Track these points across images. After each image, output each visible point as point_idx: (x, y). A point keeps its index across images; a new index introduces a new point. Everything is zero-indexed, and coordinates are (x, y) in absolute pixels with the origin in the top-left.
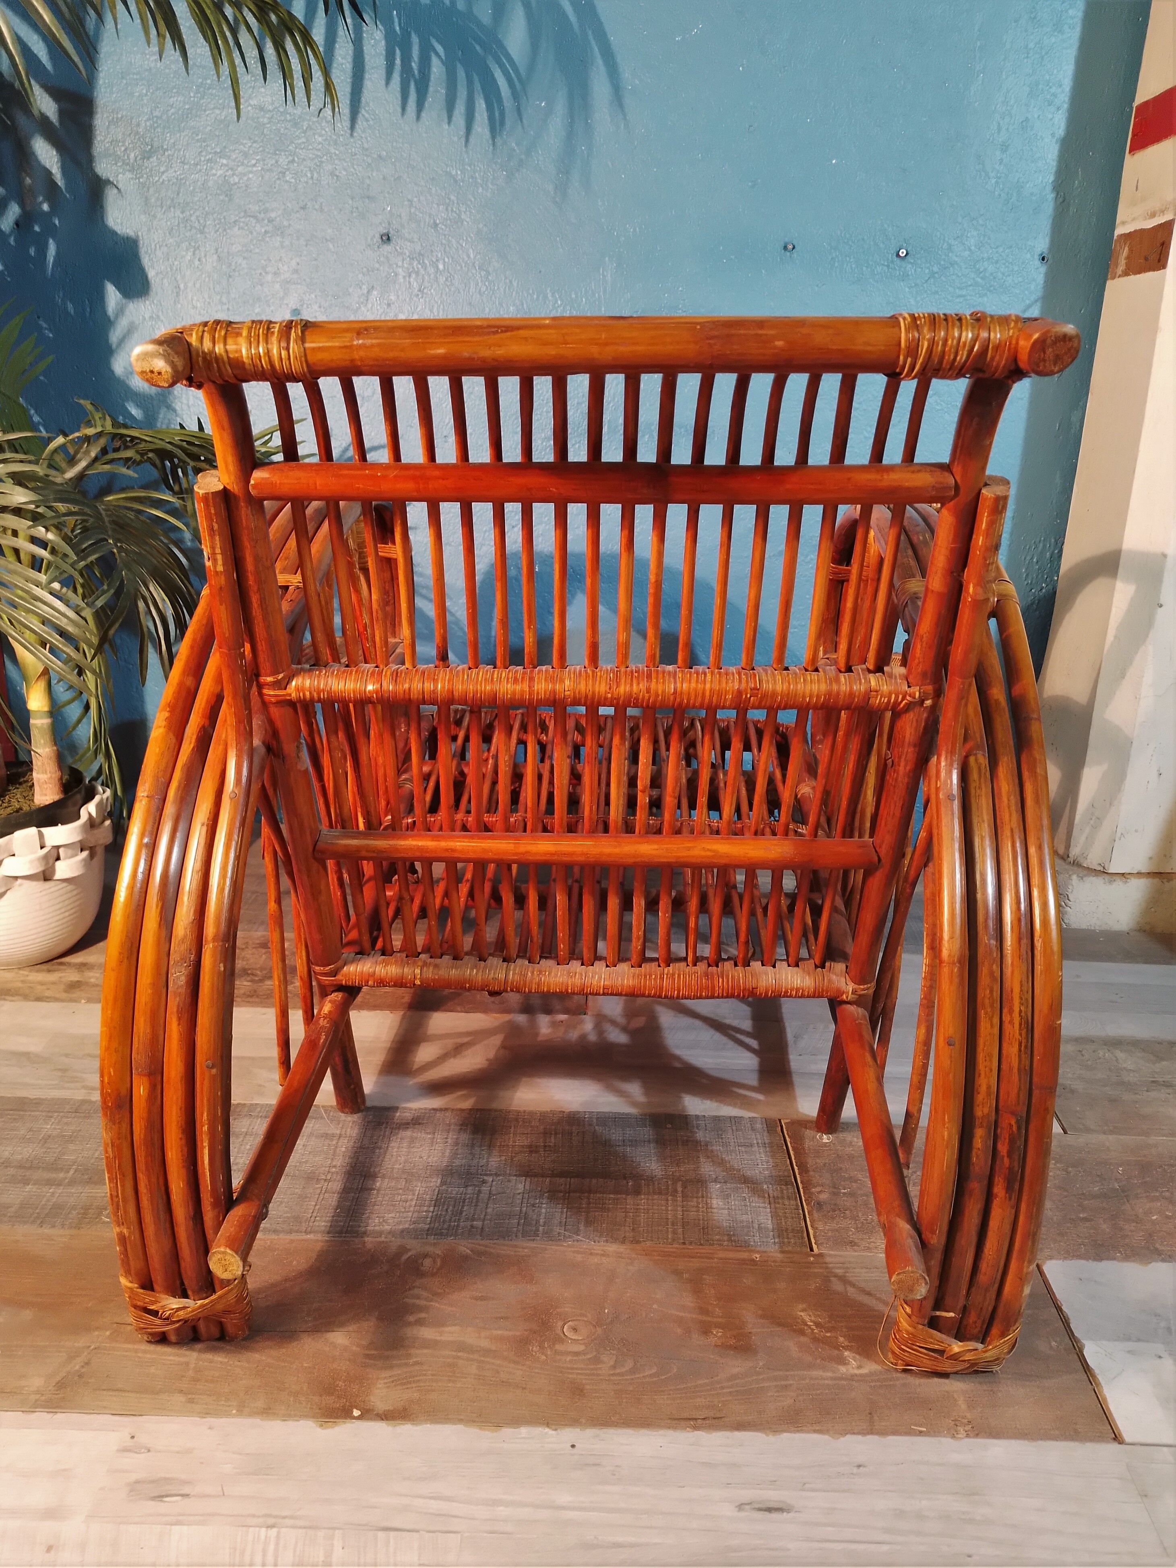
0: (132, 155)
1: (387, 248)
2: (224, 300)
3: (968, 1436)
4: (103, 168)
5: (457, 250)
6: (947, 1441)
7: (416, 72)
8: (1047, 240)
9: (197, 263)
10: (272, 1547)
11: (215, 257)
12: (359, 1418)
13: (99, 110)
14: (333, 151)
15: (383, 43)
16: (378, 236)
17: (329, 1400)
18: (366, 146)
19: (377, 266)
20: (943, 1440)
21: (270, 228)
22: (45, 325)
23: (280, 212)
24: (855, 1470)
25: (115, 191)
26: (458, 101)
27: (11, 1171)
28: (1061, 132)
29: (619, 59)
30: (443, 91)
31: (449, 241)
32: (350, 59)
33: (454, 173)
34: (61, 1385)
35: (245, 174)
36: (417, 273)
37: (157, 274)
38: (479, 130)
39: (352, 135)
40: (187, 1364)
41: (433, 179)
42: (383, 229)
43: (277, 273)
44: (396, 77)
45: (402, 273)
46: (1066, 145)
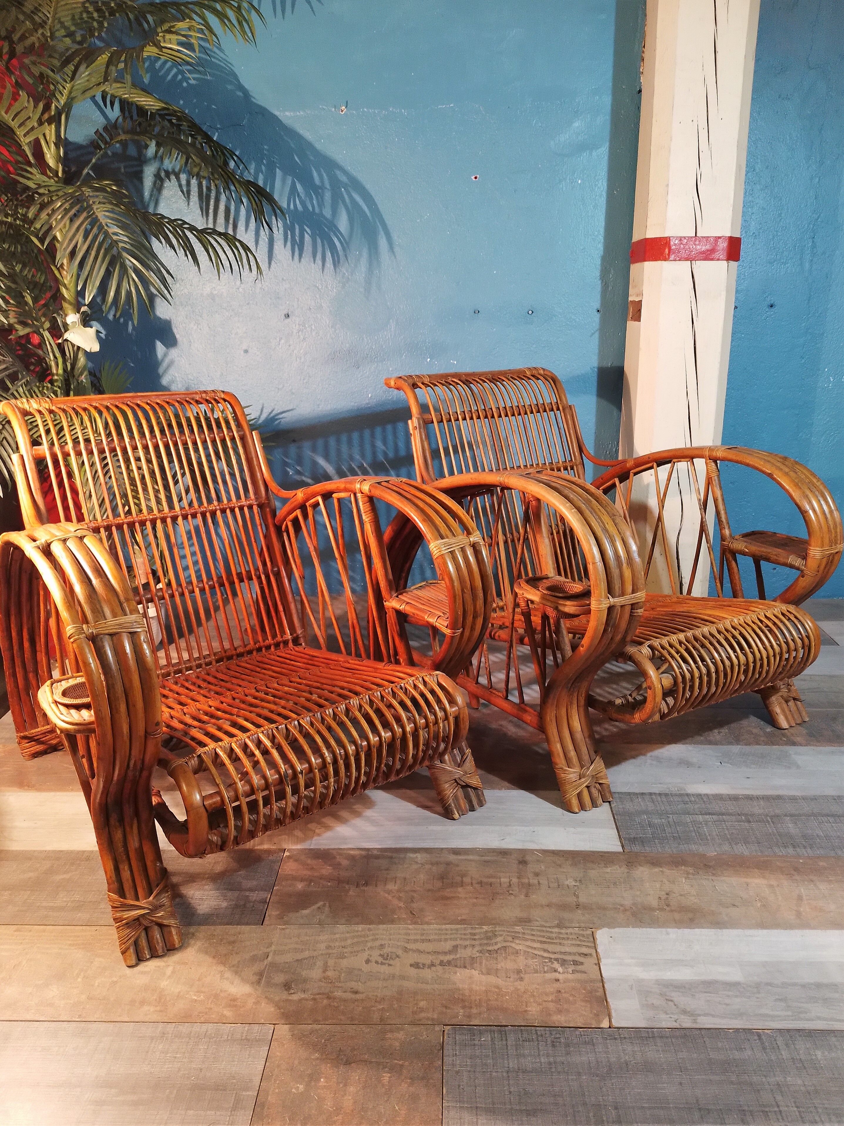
1: (288, 320)
5: (321, 319)
7: (298, 241)
8: (599, 302)
9: (199, 330)
11: (208, 327)
15: (282, 229)
16: (283, 315)
19: (283, 328)
21: (233, 313)
22: (129, 361)
23: (237, 306)
25: (160, 299)
26: (318, 253)
28: (601, 253)
29: (391, 231)
30: (311, 249)
31: (317, 316)
33: (317, 285)
36: (302, 331)
37: (180, 336)
38: (328, 265)
41: (308, 288)
42: (285, 312)
43: (236, 334)
44: (289, 244)
45: (295, 331)
46: (604, 259)
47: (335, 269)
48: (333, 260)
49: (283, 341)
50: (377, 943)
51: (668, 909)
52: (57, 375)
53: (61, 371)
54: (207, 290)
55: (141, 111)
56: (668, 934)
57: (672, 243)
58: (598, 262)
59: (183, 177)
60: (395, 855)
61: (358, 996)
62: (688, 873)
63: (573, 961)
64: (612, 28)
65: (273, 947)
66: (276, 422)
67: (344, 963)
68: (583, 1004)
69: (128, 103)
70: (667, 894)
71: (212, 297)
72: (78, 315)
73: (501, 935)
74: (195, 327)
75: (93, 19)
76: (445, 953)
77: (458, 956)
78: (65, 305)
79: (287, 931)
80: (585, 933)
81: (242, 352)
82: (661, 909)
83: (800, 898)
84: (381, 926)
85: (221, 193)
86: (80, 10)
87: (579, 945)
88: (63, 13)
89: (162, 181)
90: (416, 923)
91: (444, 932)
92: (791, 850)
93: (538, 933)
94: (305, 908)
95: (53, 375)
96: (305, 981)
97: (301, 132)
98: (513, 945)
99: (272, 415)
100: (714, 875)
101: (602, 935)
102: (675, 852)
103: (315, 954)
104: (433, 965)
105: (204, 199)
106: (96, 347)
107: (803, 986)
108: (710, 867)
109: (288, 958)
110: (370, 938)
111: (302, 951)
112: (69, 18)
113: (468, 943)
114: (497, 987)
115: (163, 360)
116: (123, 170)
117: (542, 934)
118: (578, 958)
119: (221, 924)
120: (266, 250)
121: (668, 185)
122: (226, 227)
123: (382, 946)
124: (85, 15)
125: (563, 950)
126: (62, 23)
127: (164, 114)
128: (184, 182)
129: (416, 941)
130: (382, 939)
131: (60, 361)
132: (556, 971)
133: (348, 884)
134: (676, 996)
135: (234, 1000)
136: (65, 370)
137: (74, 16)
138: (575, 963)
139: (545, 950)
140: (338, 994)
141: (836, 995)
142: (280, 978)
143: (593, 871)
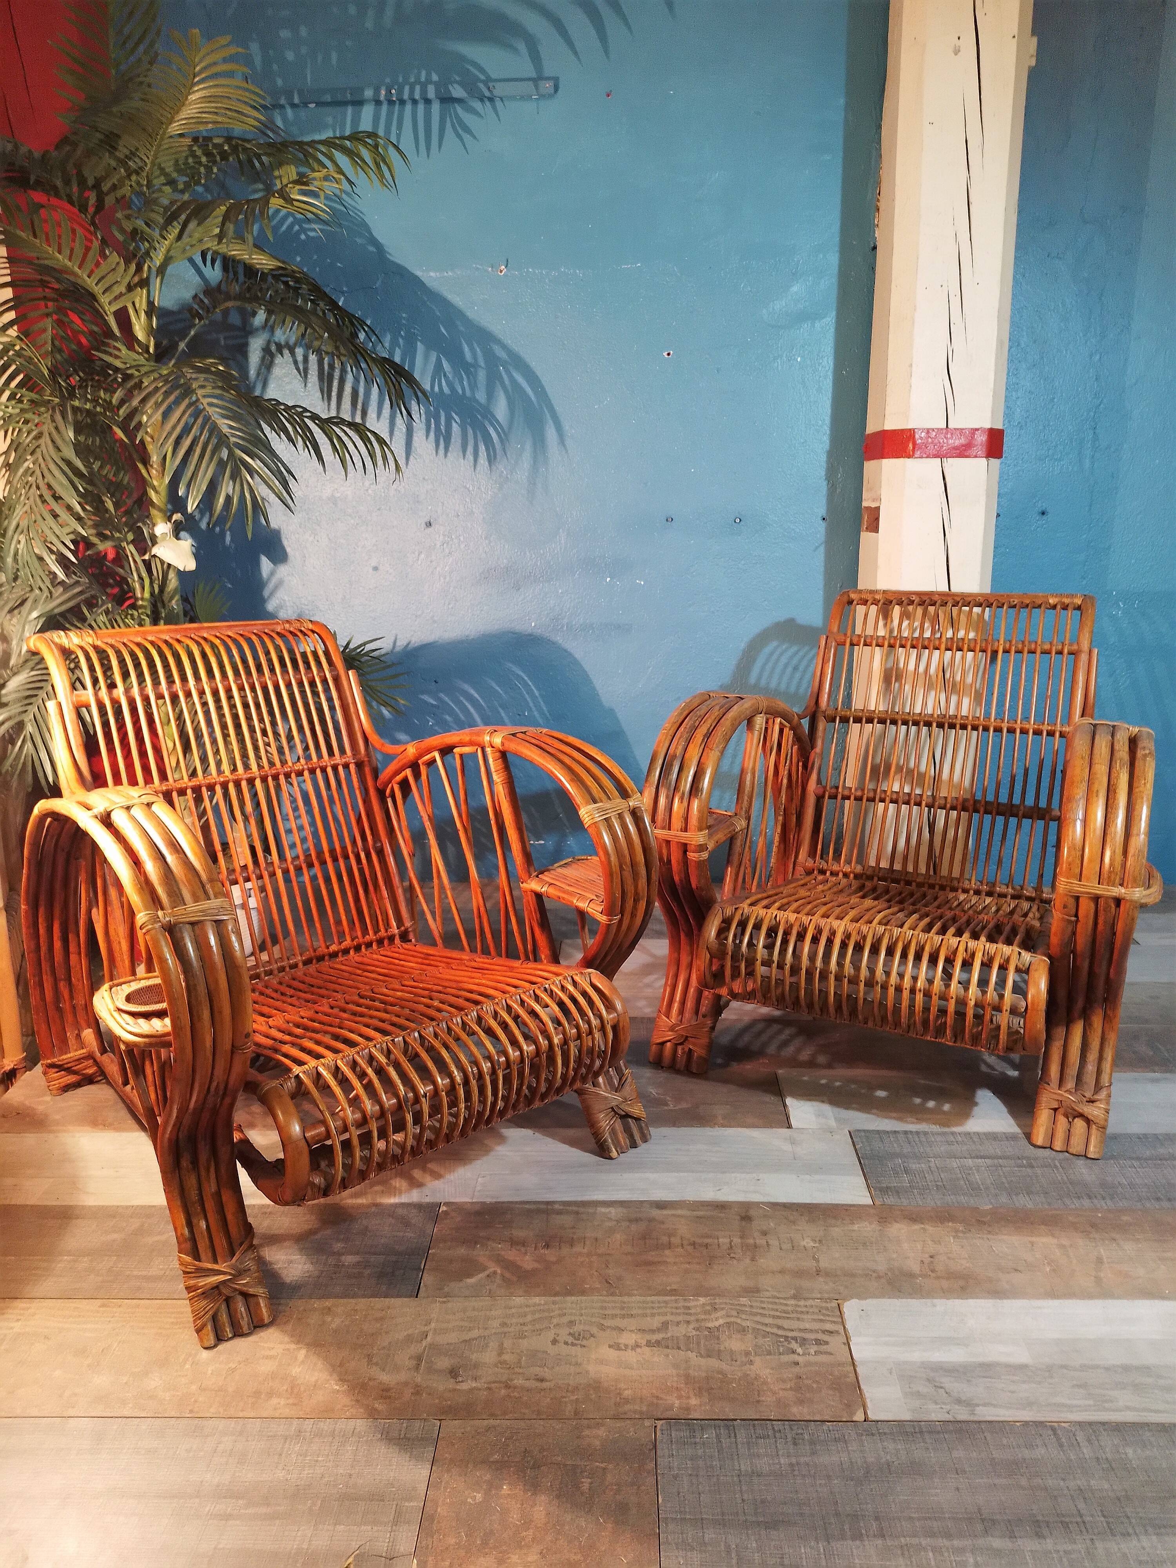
1: (429, 530)
2: (333, 563)
5: (471, 528)
7: (443, 431)
8: (825, 507)
9: (316, 542)
11: (327, 539)
15: (424, 416)
16: (424, 523)
19: (423, 540)
21: (360, 521)
26: (469, 446)
28: (827, 447)
29: (561, 420)
30: (460, 441)
31: (466, 524)
33: (467, 486)
36: (448, 543)
37: (292, 549)
38: (482, 461)
41: (455, 490)
42: (427, 519)
43: (364, 546)
44: (432, 435)
45: (439, 544)
46: (830, 454)
47: (490, 465)
48: (488, 455)
49: (423, 556)
50: (565, 1320)
51: (933, 1275)
52: (142, 599)
53: (147, 595)
54: (328, 492)
55: (250, 271)
56: (934, 1306)
57: (917, 436)
58: (823, 458)
59: (299, 352)
60: (581, 1210)
61: (545, 1385)
62: (957, 1231)
63: (816, 1340)
64: (839, 170)
65: (433, 1325)
67: (524, 1344)
68: (831, 1392)
69: (234, 261)
70: (931, 1257)
71: (333, 500)
72: (169, 525)
73: (722, 1309)
74: (311, 539)
75: (200, 163)
76: (653, 1331)
77: (669, 1335)
78: (154, 512)
79: (450, 1305)
80: (829, 1305)
81: (371, 570)
82: (924, 1276)
83: (1099, 1261)
84: (569, 1299)
85: (346, 372)
86: (184, 154)
87: (821, 1321)
88: (165, 158)
89: (272, 356)
90: (613, 1294)
91: (651, 1305)
92: (1086, 1203)
93: (770, 1306)
94: (470, 1275)
95: (137, 599)
96: (476, 1366)
97: (450, 297)
98: (739, 1321)
99: (407, 649)
100: (989, 1232)
101: (851, 1308)
102: (939, 1203)
103: (487, 1333)
104: (638, 1346)
105: (325, 380)
106: (190, 565)
107: (1107, 1369)
108: (985, 1223)
109: (453, 1338)
110: (557, 1312)
111: (470, 1329)
112: (172, 163)
113: (680, 1318)
114: (720, 1372)
115: (269, 579)
116: (222, 343)
117: (775, 1307)
118: (820, 1336)
119: (364, 1296)
120: (403, 442)
121: (911, 365)
122: (353, 415)
123: (571, 1323)
124: (190, 160)
125: (802, 1327)
126: (162, 169)
127: (278, 275)
128: (300, 358)
129: (614, 1316)
130: (571, 1314)
131: (147, 582)
132: (794, 1352)
133: (524, 1246)
134: (947, 1382)
135: (387, 1390)
136: (152, 594)
137: (177, 161)
138: (818, 1342)
139: (779, 1327)
140: (519, 1382)
141: (1150, 1380)
142: (444, 1363)
143: (836, 1229)
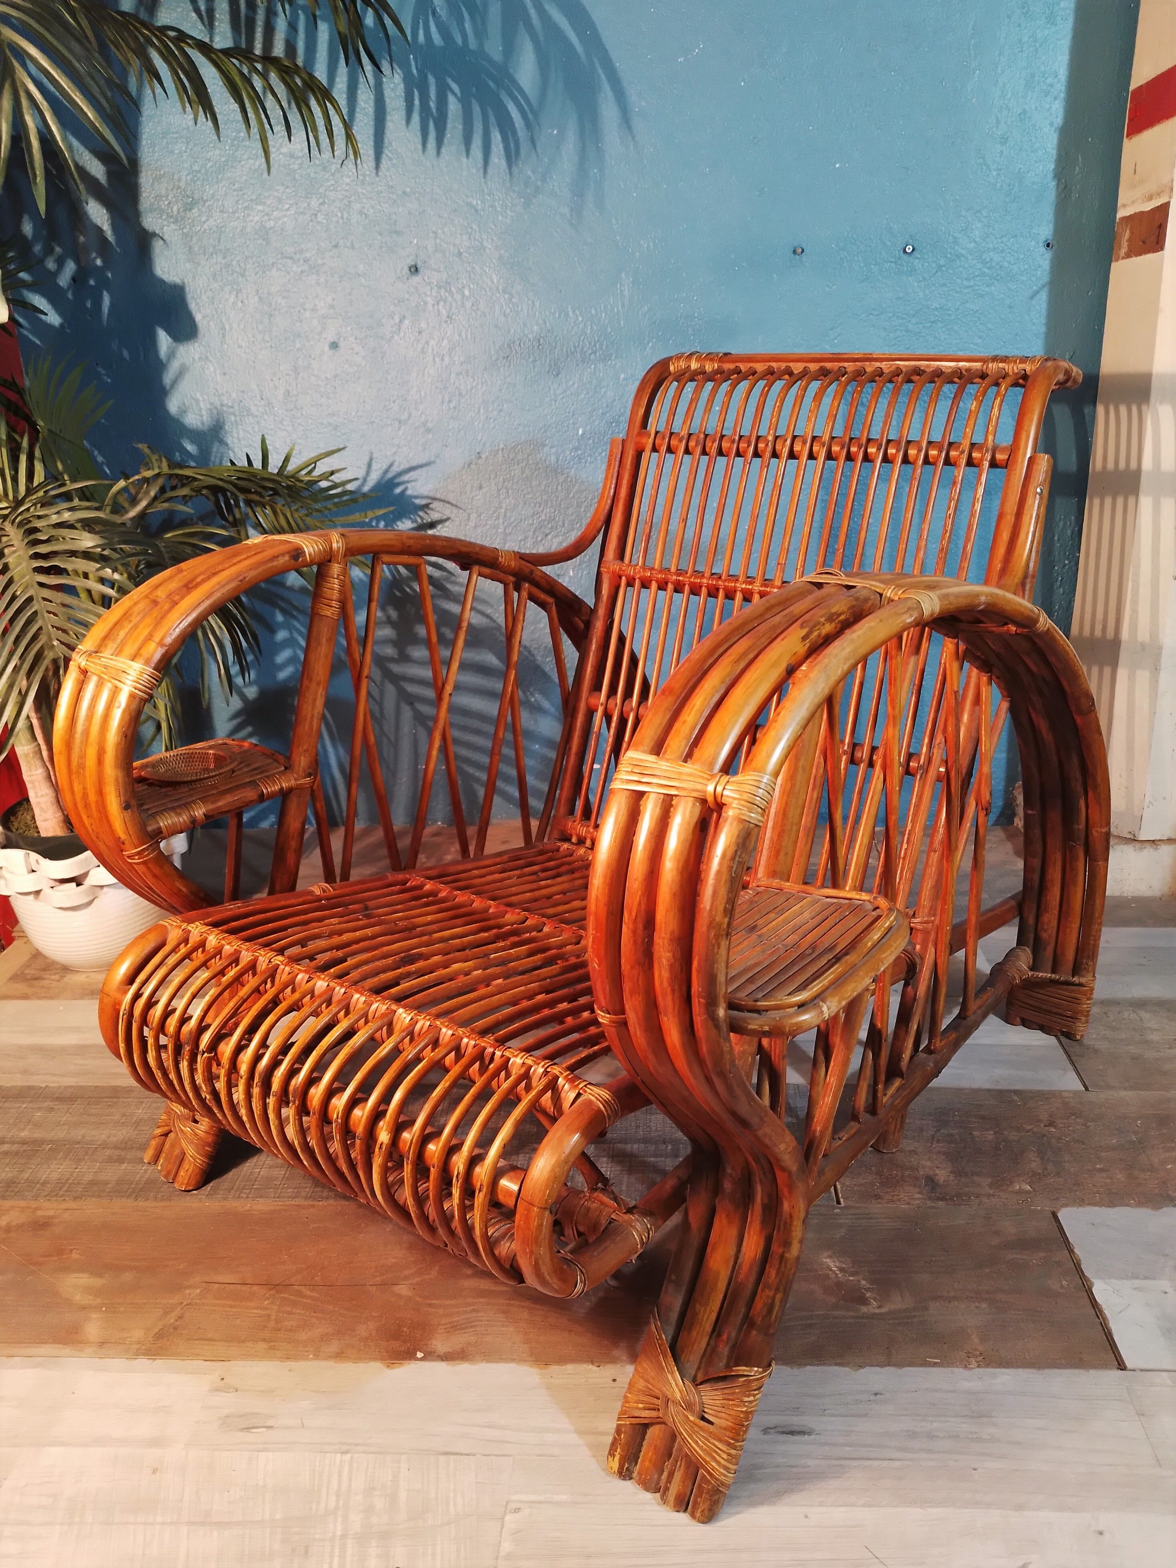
0: (175, 208)
1: (416, 279)
2: (267, 338)
3: (979, 1366)
4: (150, 222)
5: (481, 275)
6: (959, 1371)
7: (434, 111)
8: (1051, 226)
9: (240, 304)
10: (346, 1470)
11: (256, 298)
12: (422, 1359)
13: (143, 169)
14: (360, 190)
15: (402, 85)
16: (406, 269)
17: (395, 1345)
18: (391, 183)
19: (407, 296)
20: (956, 1370)
21: (306, 268)
22: (103, 372)
23: (314, 252)
24: (872, 1397)
25: (161, 242)
26: (475, 135)
27: (108, 1152)
28: (1059, 121)
29: (625, 84)
30: (461, 127)
31: (473, 268)
32: (372, 103)
33: (474, 203)
34: (159, 1336)
35: (279, 219)
36: (445, 301)
37: (204, 317)
38: (496, 161)
39: (377, 174)
40: (269, 1316)
41: (455, 211)
42: (411, 261)
43: (314, 310)
44: (416, 118)
45: (430, 302)
46: (1065, 133)
47: (510, 167)
48: (507, 149)
49: (406, 322)
58: (1053, 140)
66: (398, 490)
74: (232, 298)
81: (327, 348)
85: (275, 14)
99: (390, 475)
115: (169, 364)
120: (370, 131)
